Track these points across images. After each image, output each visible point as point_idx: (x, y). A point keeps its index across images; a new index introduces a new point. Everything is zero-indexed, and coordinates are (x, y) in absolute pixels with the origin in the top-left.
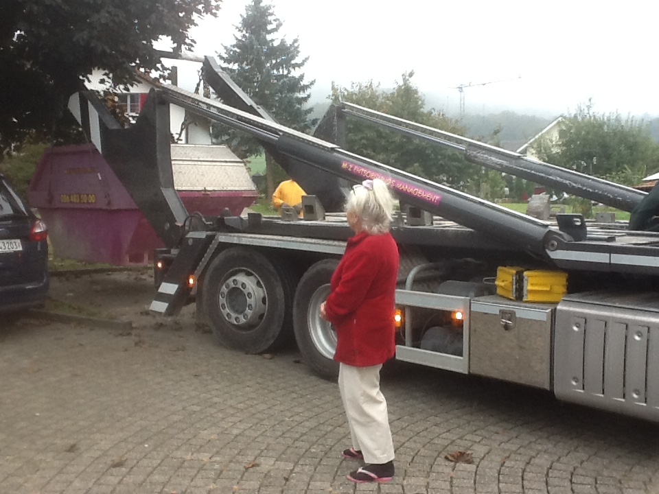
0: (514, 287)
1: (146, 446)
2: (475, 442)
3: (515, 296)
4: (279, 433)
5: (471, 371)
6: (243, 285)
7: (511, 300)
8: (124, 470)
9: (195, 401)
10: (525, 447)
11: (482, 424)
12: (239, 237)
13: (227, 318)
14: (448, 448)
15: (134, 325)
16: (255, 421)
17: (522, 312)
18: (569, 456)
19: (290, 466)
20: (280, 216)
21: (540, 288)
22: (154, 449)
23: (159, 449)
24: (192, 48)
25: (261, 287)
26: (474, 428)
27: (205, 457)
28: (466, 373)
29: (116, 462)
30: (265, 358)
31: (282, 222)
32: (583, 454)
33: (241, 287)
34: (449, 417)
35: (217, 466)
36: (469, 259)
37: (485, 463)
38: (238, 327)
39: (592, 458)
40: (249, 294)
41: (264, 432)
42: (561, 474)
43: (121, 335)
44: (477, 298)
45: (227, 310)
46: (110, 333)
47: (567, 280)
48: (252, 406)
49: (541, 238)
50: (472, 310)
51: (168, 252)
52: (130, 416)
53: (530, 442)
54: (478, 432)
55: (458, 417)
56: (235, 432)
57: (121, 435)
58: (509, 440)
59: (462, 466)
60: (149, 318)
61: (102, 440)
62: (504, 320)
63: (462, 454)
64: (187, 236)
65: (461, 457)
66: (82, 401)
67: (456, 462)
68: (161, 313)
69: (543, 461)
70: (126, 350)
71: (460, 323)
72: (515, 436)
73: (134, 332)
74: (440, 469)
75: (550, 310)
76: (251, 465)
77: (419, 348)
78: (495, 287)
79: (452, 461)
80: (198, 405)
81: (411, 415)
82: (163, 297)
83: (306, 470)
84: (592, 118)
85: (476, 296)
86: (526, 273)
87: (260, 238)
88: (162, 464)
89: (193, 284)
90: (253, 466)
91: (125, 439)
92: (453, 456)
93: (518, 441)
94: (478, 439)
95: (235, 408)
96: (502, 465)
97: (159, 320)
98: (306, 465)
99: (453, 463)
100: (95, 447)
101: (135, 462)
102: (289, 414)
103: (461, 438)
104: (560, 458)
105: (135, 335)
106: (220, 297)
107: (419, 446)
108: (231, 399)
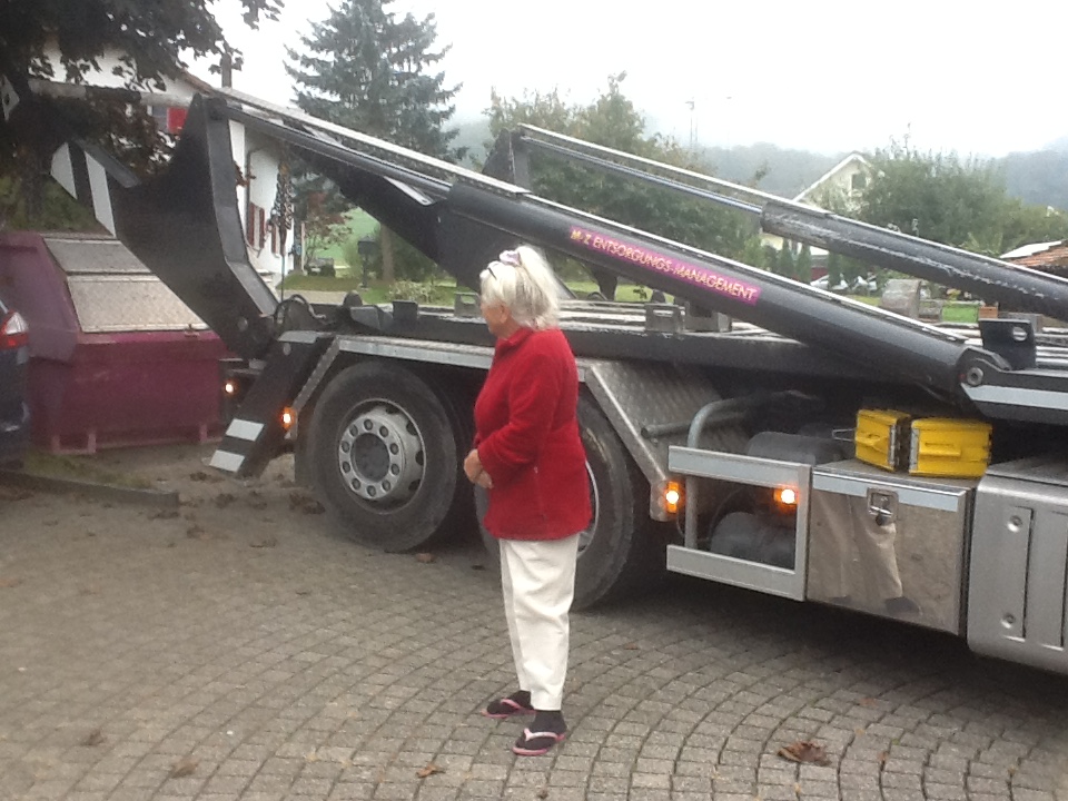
0: (893, 448)
1: (230, 733)
2: (822, 722)
3: (892, 463)
4: (471, 707)
5: (809, 596)
6: (383, 430)
7: (886, 470)
8: (194, 783)
9: (309, 643)
10: (912, 732)
11: (825, 686)
12: (377, 343)
13: (351, 486)
14: (777, 735)
15: (183, 498)
16: (423, 683)
17: (910, 493)
18: (993, 750)
19: (501, 774)
20: (452, 308)
21: (940, 452)
22: (246, 741)
23: (255, 739)
24: (277, 16)
25: (416, 434)
26: (814, 695)
27: (341, 755)
28: (801, 599)
29: (179, 767)
30: (419, 561)
31: (455, 319)
32: (1017, 745)
33: (379, 435)
34: (764, 672)
35: (366, 774)
36: (793, 392)
37: (848, 765)
38: (374, 503)
39: (1035, 752)
40: (394, 445)
41: (442, 704)
42: (991, 785)
43: (159, 516)
44: (820, 467)
45: (353, 474)
46: (141, 513)
47: (991, 438)
48: (411, 653)
49: (954, 364)
50: (815, 486)
51: (245, 365)
52: (191, 673)
53: (919, 723)
54: (823, 703)
55: (781, 673)
56: (389, 704)
57: (181, 710)
58: (880, 719)
59: (810, 770)
60: (205, 485)
61: (146, 721)
62: (876, 509)
63: (807, 747)
64: (282, 339)
65: (805, 753)
66: (101, 643)
67: (799, 763)
68: (232, 472)
69: (950, 757)
70: (172, 545)
71: (791, 511)
72: (889, 710)
73: (183, 510)
74: (773, 777)
75: (962, 493)
76: (428, 772)
77: (708, 550)
78: (853, 446)
79: (790, 761)
80: (312, 649)
81: (698, 669)
82: (234, 445)
83: (531, 780)
84: (912, 156)
85: (818, 463)
86: (915, 424)
87: (415, 347)
88: (265, 769)
89: (291, 425)
90: (433, 773)
91: (189, 720)
92: (791, 751)
93: (897, 719)
94: (826, 716)
95: (381, 656)
96: (882, 769)
97: (225, 487)
98: (529, 770)
99: (795, 765)
100: (135, 736)
101: (214, 765)
102: (480, 668)
103: (795, 715)
104: (979, 753)
105: (187, 518)
106: (341, 450)
107: (725, 731)
108: (372, 639)
